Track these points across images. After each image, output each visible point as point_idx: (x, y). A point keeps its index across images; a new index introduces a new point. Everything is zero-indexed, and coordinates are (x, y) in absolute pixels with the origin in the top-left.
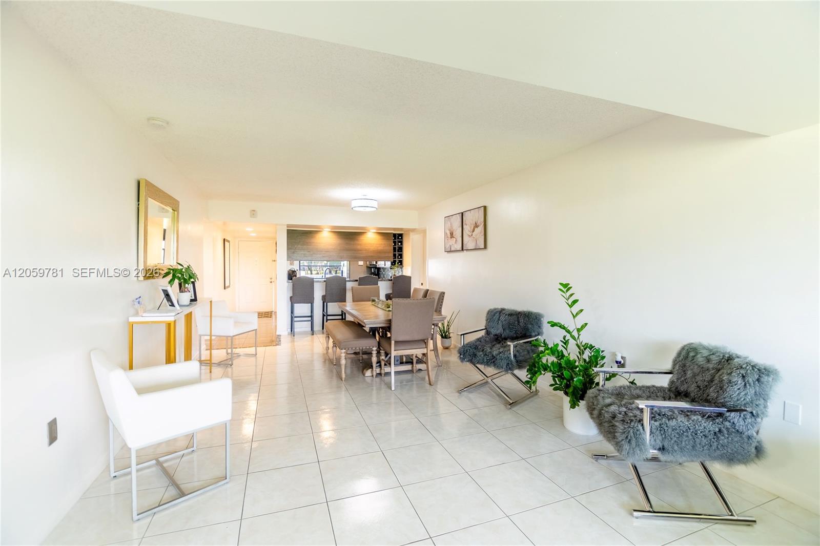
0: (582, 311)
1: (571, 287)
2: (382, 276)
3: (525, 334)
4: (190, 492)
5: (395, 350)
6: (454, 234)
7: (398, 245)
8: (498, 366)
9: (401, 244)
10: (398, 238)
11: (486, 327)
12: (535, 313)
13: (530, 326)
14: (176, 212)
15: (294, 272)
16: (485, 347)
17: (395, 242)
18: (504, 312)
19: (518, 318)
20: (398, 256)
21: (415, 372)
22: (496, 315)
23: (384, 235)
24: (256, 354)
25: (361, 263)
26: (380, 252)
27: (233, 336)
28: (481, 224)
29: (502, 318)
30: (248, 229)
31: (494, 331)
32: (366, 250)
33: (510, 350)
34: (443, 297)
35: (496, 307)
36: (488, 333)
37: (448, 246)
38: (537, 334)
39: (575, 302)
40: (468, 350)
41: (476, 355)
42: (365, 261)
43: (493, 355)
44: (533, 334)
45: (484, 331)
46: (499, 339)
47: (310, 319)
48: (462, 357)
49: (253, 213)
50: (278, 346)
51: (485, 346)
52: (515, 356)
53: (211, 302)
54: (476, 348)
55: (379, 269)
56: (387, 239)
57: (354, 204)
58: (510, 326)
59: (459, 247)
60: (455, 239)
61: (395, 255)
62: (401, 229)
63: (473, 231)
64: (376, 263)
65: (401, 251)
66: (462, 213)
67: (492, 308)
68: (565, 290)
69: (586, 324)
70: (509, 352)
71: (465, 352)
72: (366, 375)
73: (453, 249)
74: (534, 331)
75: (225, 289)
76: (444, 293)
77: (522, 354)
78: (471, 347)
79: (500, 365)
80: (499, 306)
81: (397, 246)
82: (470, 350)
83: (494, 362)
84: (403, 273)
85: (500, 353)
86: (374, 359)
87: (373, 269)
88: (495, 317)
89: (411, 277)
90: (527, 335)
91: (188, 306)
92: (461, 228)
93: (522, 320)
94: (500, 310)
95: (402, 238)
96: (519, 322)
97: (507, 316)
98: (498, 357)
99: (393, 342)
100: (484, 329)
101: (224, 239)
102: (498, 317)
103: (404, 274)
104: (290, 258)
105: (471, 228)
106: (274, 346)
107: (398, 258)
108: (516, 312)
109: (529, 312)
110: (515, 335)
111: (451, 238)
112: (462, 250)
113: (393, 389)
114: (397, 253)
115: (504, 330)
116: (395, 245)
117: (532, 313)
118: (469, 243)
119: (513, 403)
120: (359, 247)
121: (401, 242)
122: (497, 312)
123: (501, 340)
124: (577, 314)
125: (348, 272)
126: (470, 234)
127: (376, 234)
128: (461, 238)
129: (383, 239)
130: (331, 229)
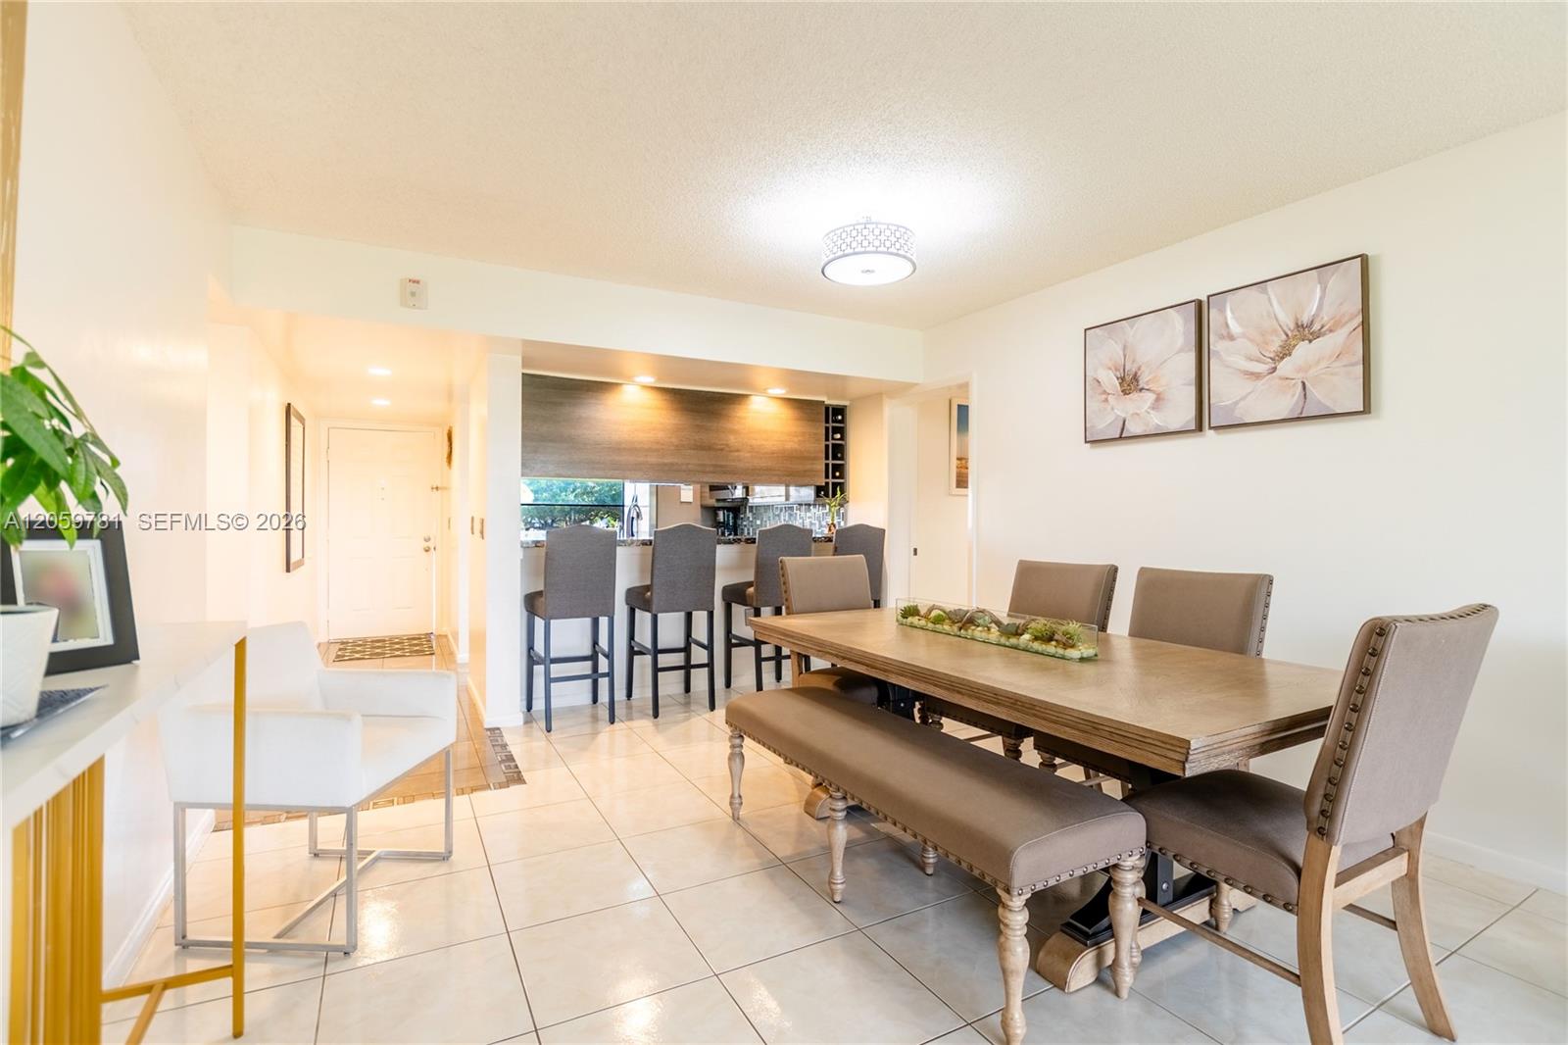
2: (741, 530)
6: (1144, 378)
7: (833, 439)
9: (842, 439)
10: (836, 420)
17: (826, 431)
20: (834, 472)
23: (803, 407)
25: (687, 493)
28: (1339, 324)
37: (1103, 423)
49: (413, 290)
50: (513, 787)
56: (808, 420)
59: (1178, 420)
60: (1147, 396)
61: (827, 468)
63: (1285, 352)
64: (746, 493)
65: (842, 458)
66: (1200, 303)
73: (1137, 431)
75: (289, 569)
81: (832, 443)
87: (721, 513)
92: (1192, 357)
95: (843, 421)
107: (834, 477)
111: (1125, 392)
112: (1200, 428)
114: (831, 462)
116: (828, 438)
121: (842, 432)
126: (1261, 369)
127: (780, 402)
128: (1192, 390)
129: (798, 419)
130: (659, 379)
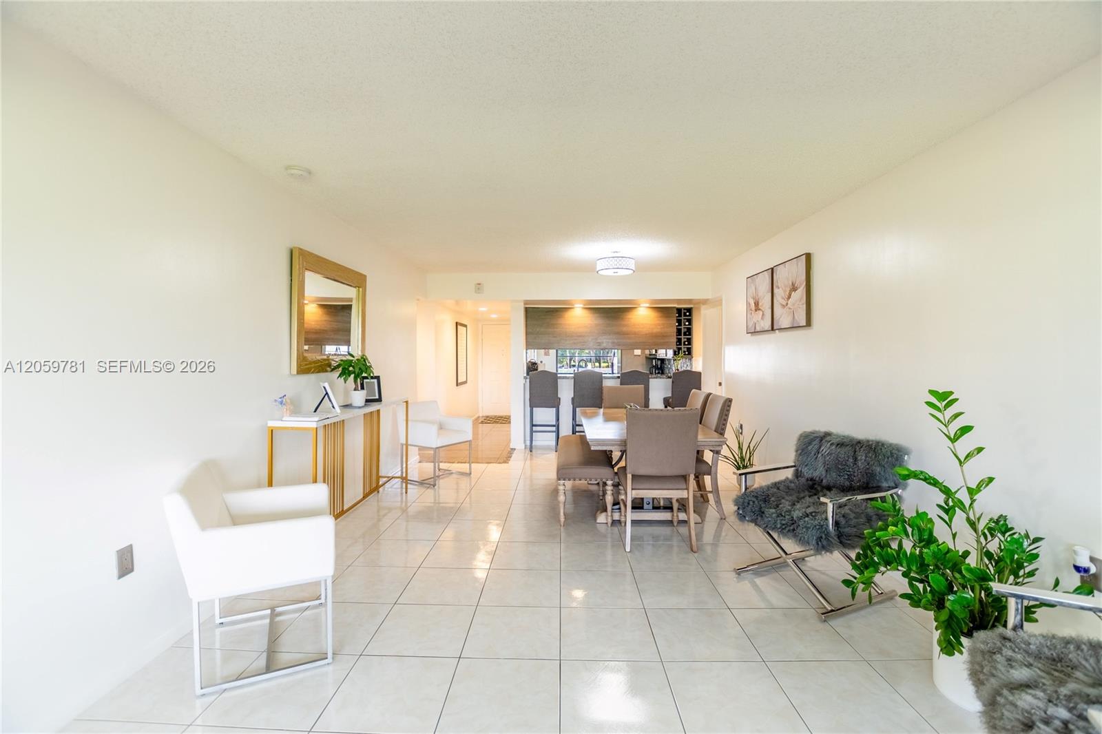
0: (980, 450)
1: (956, 400)
2: (667, 371)
3: (868, 484)
4: (282, 667)
5: (632, 489)
6: (760, 304)
7: (685, 325)
8: (800, 539)
9: (690, 324)
10: (685, 315)
11: (795, 462)
12: (891, 445)
13: (878, 469)
14: (361, 289)
15: (534, 364)
16: (783, 501)
17: (679, 322)
18: (828, 438)
19: (855, 452)
20: (684, 342)
21: (675, 524)
22: (814, 443)
23: (662, 310)
24: (471, 473)
25: (638, 352)
26: (656, 336)
27: (437, 448)
28: (801, 285)
29: (825, 449)
30: (483, 309)
31: (807, 473)
32: (635, 333)
33: (826, 512)
34: (729, 406)
35: (817, 429)
36: (798, 474)
37: (751, 324)
38: (892, 484)
39: (965, 430)
40: (751, 503)
41: (763, 513)
42: (643, 349)
43: (793, 517)
44: (885, 485)
45: (793, 469)
46: (815, 487)
47: (554, 429)
48: (741, 512)
49: (479, 287)
50: (503, 464)
51: (783, 498)
52: (837, 524)
53: (407, 402)
54: (766, 500)
55: (663, 361)
56: (666, 317)
57: (599, 266)
58: (837, 466)
59: (767, 325)
60: (761, 313)
61: (679, 341)
62: (690, 301)
63: (789, 297)
64: (656, 352)
65: (690, 334)
66: (772, 269)
67: (809, 429)
68: (941, 405)
69: (991, 480)
70: (824, 516)
71: (746, 504)
72: (598, 521)
73: (758, 329)
74: (886, 480)
75: (457, 385)
76: (730, 400)
77: (853, 522)
78: (756, 497)
79: (804, 538)
80: (822, 428)
81: (683, 327)
82: (754, 502)
83: (794, 530)
84: (691, 368)
85: (807, 516)
86: (609, 499)
87: (654, 361)
88: (810, 448)
89: (700, 373)
90: (871, 485)
91: (363, 407)
92: (770, 294)
93: (861, 456)
94: (822, 435)
95: (690, 315)
96: (856, 459)
97: (834, 447)
98: (801, 523)
99: (629, 476)
100: (792, 467)
101: (457, 323)
102: (816, 447)
103: (693, 370)
104: (529, 345)
105: (785, 291)
106: (500, 463)
107: (685, 344)
108: (852, 439)
109: (878, 443)
110: (847, 483)
111: (756, 310)
112: (773, 329)
113: (628, 549)
114: (683, 337)
115: (827, 471)
116: (680, 325)
117: (883, 445)
118: (784, 320)
119: (832, 611)
120: (625, 329)
121: (690, 321)
122: (817, 437)
123: (819, 489)
124: (968, 456)
125: (620, 365)
126: (784, 303)
127: (650, 310)
128: (770, 310)
129: (661, 317)
130: (584, 305)
